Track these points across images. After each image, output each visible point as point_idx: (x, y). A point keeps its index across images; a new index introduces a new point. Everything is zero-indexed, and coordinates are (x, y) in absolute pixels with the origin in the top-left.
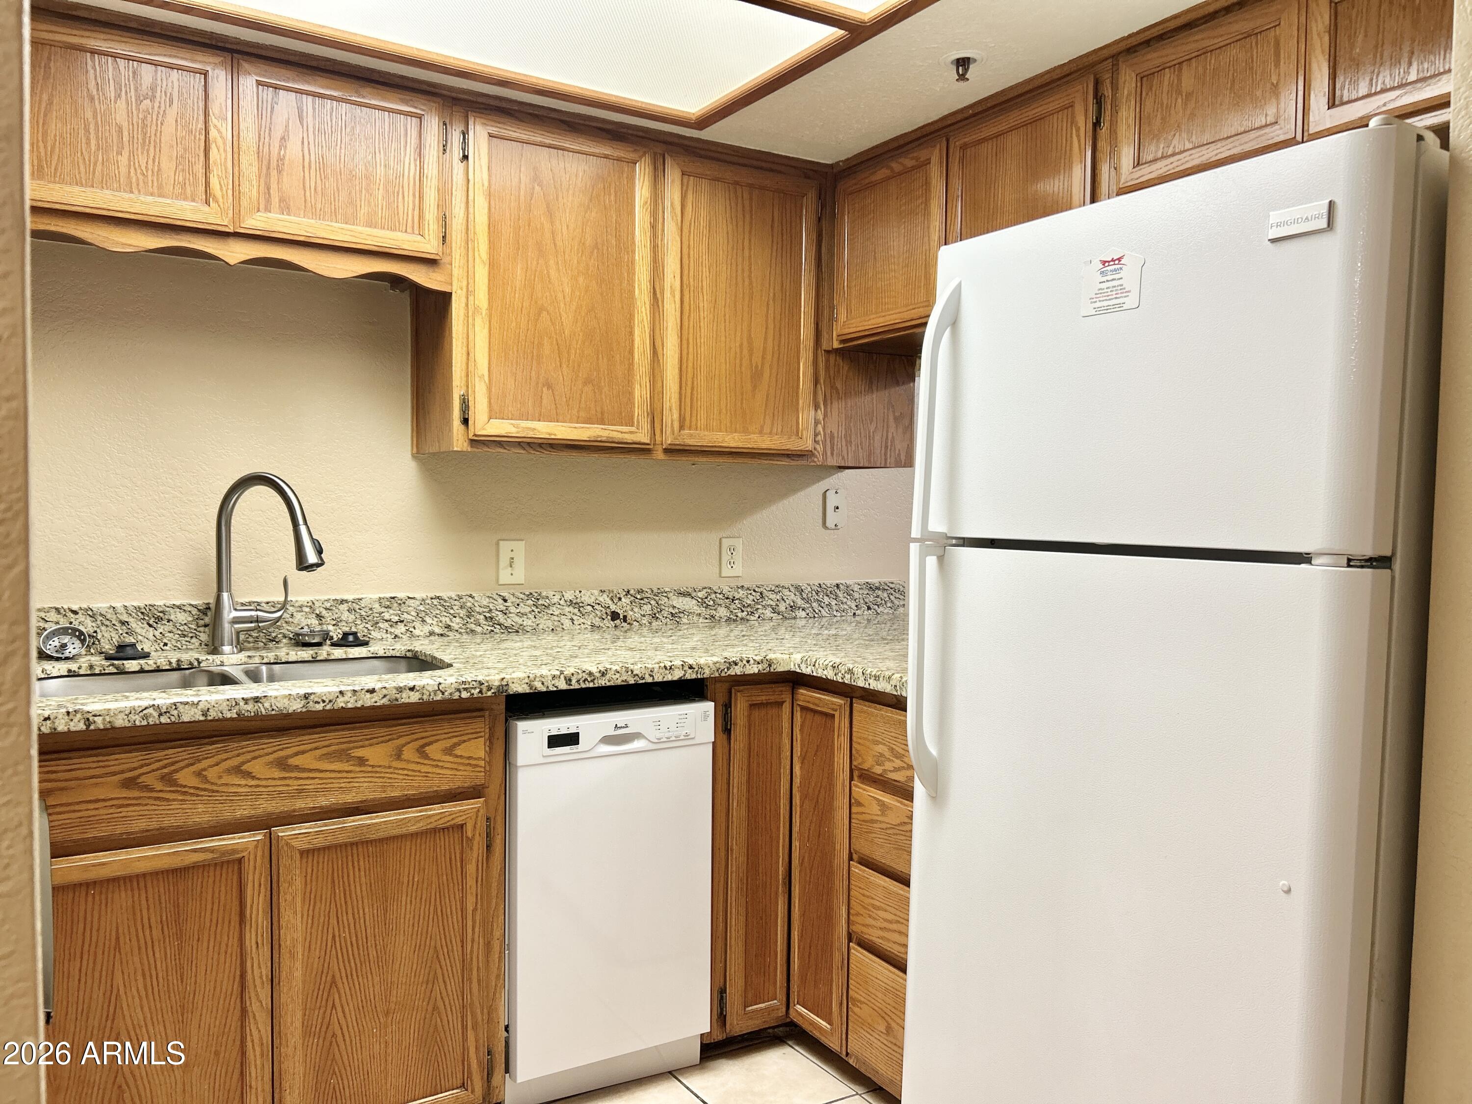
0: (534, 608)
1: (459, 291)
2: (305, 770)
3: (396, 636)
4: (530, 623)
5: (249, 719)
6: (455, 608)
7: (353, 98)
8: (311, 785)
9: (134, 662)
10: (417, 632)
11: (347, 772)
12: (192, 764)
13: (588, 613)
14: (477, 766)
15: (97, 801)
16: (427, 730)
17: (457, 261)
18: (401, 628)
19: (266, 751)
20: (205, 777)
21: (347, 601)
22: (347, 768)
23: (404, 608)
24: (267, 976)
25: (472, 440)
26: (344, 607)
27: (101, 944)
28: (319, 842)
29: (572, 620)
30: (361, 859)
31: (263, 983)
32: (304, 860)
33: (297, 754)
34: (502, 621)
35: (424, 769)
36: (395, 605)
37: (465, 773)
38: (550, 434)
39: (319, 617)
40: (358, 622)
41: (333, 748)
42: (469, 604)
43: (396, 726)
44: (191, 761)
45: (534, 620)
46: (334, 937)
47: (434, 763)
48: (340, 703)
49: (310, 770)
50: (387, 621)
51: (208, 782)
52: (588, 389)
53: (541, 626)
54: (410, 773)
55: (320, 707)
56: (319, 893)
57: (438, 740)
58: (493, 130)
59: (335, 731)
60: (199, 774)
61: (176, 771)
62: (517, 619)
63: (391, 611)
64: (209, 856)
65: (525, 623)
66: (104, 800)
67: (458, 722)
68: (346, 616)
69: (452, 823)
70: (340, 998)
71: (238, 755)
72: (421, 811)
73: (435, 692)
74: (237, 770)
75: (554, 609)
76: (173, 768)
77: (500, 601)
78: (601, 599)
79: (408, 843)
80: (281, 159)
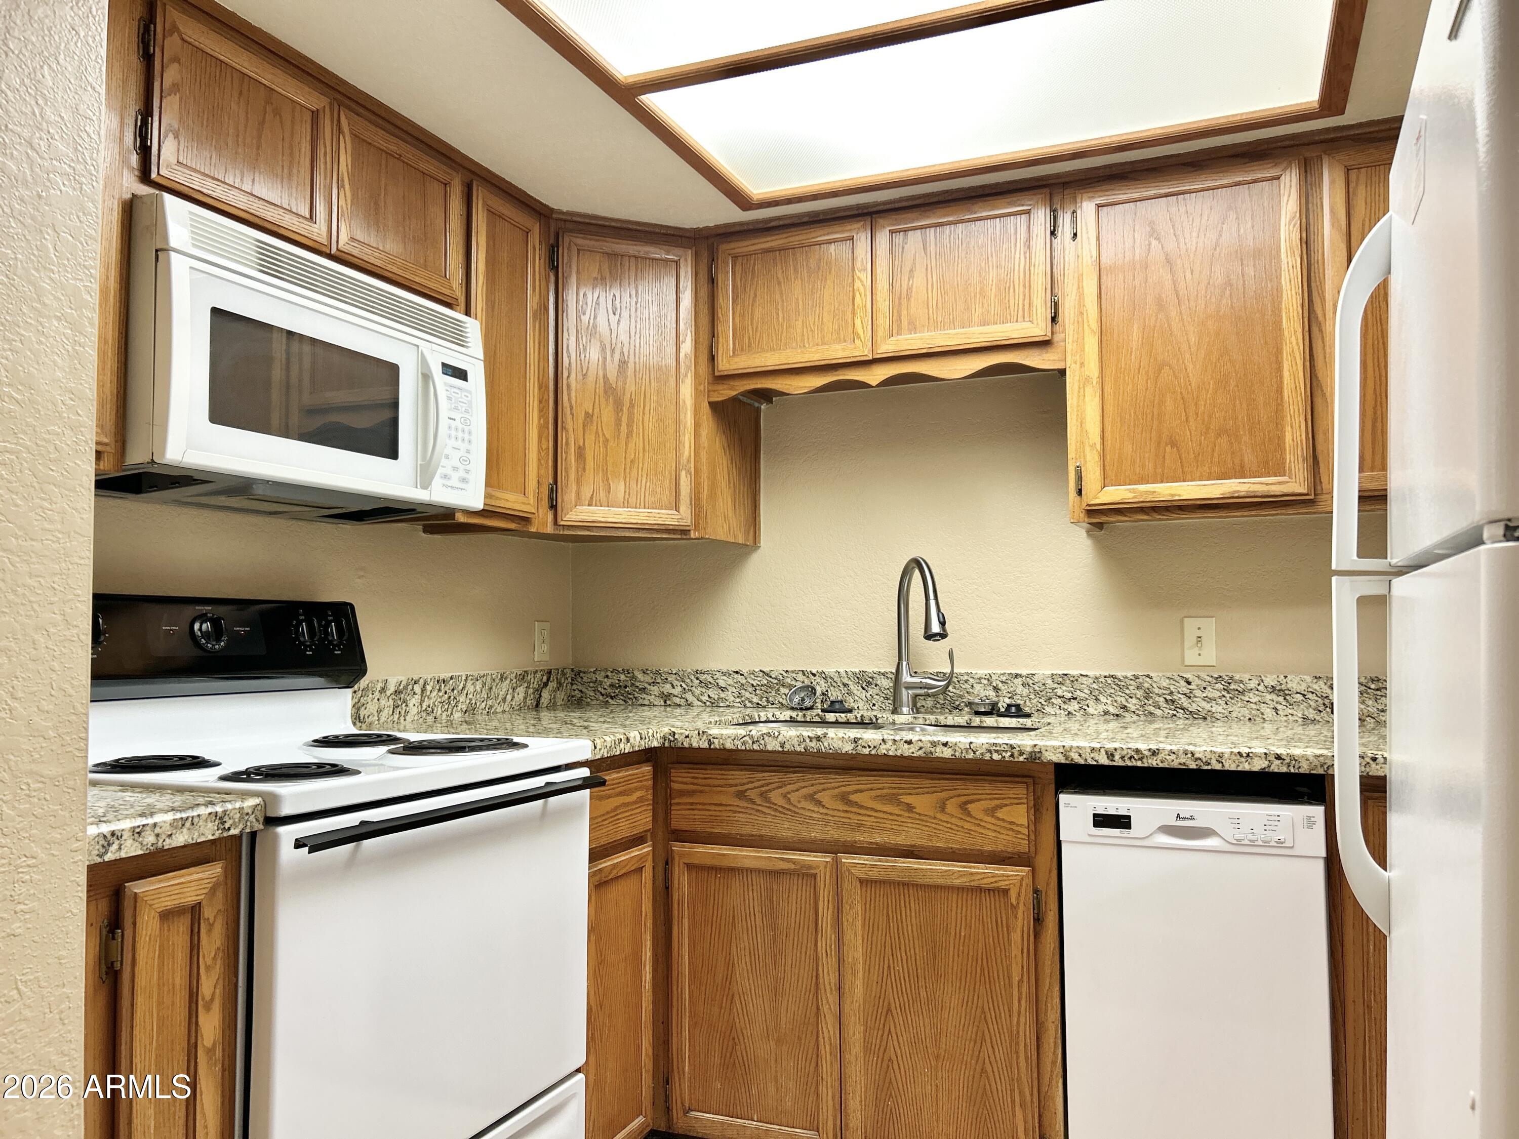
0: (1225, 693)
1: (1073, 366)
2: (861, 807)
3: (1069, 713)
4: (1220, 709)
5: (812, 754)
6: (1131, 688)
7: (967, 217)
8: (869, 821)
9: (832, 714)
10: (1090, 710)
11: (898, 815)
12: (780, 787)
13: (1298, 703)
14: (1019, 832)
15: (721, 805)
16: (970, 788)
17: (1071, 337)
18: (1074, 706)
19: (833, 785)
20: (789, 799)
21: (1021, 676)
22: (897, 812)
23: (1076, 685)
24: (835, 985)
25: (1088, 511)
26: (1018, 681)
27: (723, 918)
28: (874, 874)
29: (1276, 709)
30: (912, 901)
31: (831, 989)
32: (864, 889)
33: (857, 791)
34: (1186, 705)
35: (967, 826)
36: (1068, 681)
37: (1007, 838)
38: (1172, 495)
39: (996, 689)
40: (1032, 696)
41: (885, 791)
42: (1146, 685)
43: (939, 779)
44: (780, 784)
45: (1225, 706)
46: (889, 966)
47: (977, 822)
48: (883, 750)
49: (867, 808)
50: (1059, 697)
51: (791, 804)
52: (1224, 441)
53: (1234, 715)
54: (954, 827)
55: (866, 751)
56: (876, 920)
57: (979, 800)
58: (1099, 201)
59: (888, 776)
60: (785, 796)
61: (770, 791)
62: (1204, 704)
63: (1064, 688)
64: (793, 866)
65: (1214, 710)
66: (726, 805)
67: (999, 785)
68: (1020, 689)
69: (996, 885)
70: (895, 1027)
71: (812, 785)
72: (964, 867)
73: (967, 750)
74: (811, 797)
75: (1251, 695)
76: (768, 788)
77: (1183, 683)
78: (1316, 687)
79: (955, 896)
80: (910, 289)
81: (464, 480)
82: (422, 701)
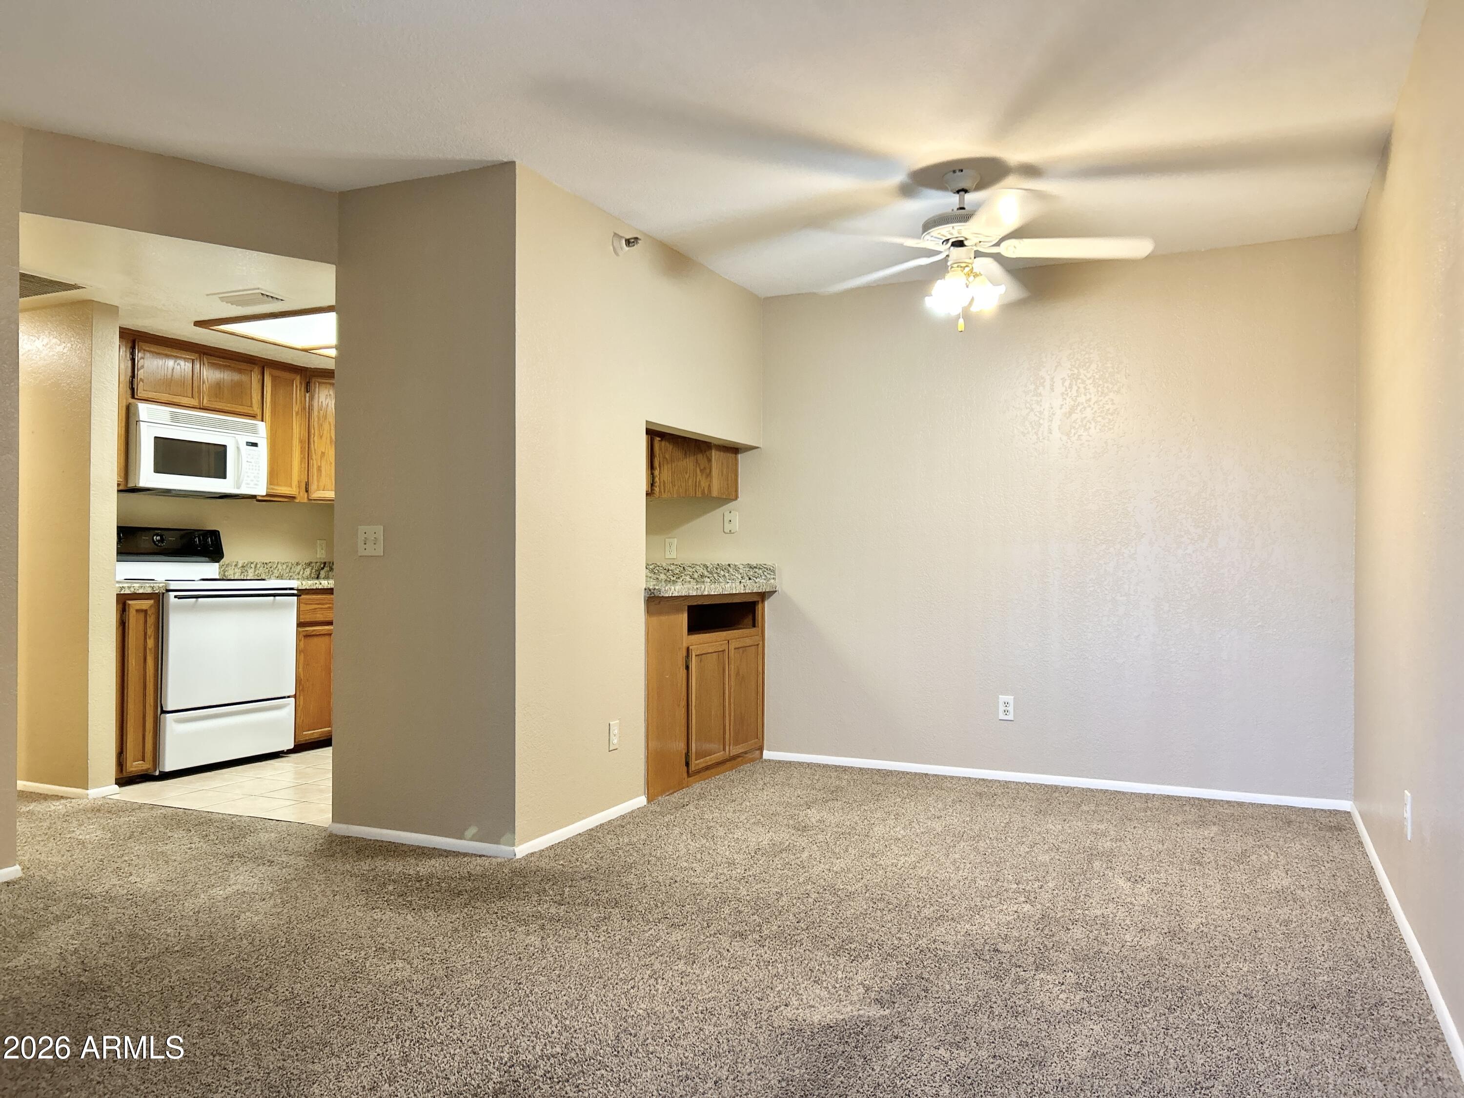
81: (256, 485)
82: (255, 571)
